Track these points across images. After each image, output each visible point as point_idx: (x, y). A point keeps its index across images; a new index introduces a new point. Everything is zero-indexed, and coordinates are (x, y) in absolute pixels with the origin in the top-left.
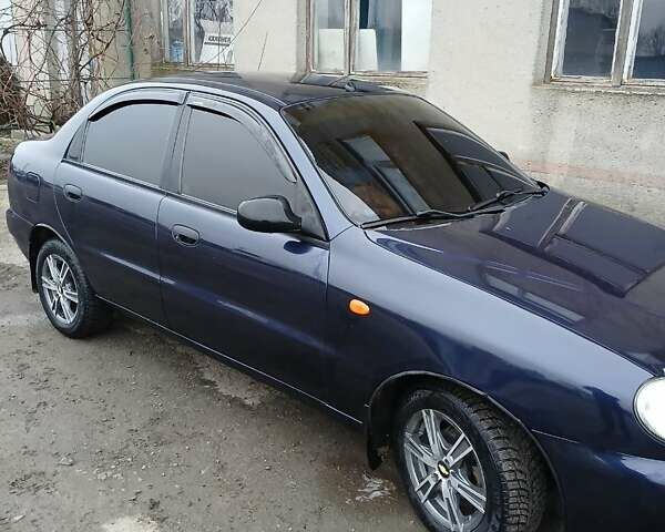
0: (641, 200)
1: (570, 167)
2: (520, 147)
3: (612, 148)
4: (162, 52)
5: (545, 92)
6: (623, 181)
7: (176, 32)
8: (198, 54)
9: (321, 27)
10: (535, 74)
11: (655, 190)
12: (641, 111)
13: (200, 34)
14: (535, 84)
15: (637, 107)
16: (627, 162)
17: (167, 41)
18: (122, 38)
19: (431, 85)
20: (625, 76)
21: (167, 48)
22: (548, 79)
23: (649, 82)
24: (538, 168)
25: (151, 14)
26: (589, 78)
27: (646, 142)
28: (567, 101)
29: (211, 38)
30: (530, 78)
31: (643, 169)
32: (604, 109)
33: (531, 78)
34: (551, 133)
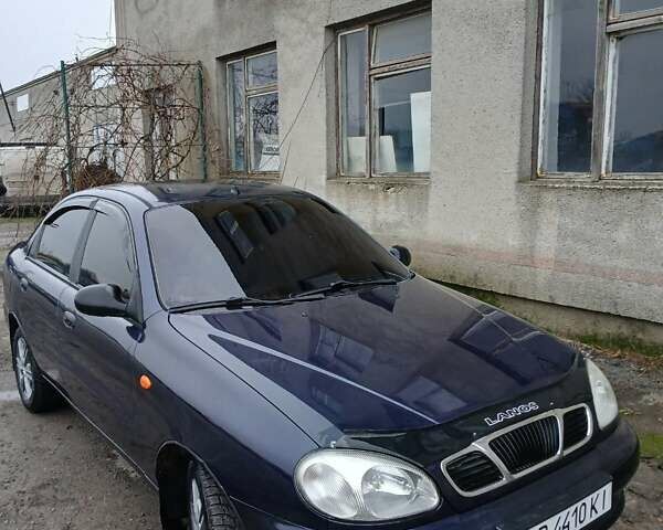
0: (622, 295)
1: (555, 261)
2: (511, 243)
3: (592, 242)
4: (229, 163)
5: (529, 189)
6: (604, 276)
7: (240, 142)
8: (258, 161)
10: (520, 172)
11: (635, 285)
12: (615, 205)
13: (259, 145)
14: (520, 182)
15: (611, 201)
16: (607, 257)
17: (233, 151)
18: (196, 153)
19: (433, 185)
20: (603, 172)
21: (233, 160)
22: (534, 177)
23: (625, 176)
24: (528, 262)
25: (219, 131)
26: (571, 174)
27: (622, 235)
28: (549, 197)
29: (268, 149)
30: (515, 176)
31: (622, 263)
32: (580, 203)
34: (538, 228)
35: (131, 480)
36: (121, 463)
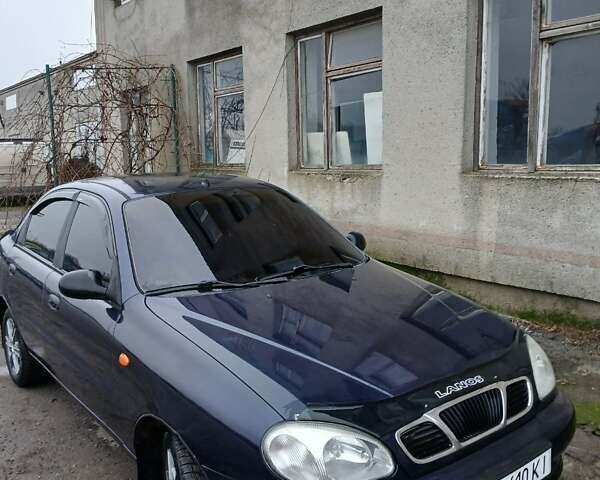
0: (557, 275)
1: (496, 244)
2: (456, 228)
3: (529, 227)
4: (199, 157)
5: (471, 179)
6: (540, 258)
7: (210, 137)
8: (226, 154)
9: (308, 131)
11: (569, 265)
12: (549, 194)
13: (226, 140)
14: (463, 172)
15: (545, 190)
16: (543, 240)
17: (203, 146)
18: (170, 147)
19: (385, 176)
20: (538, 163)
21: (204, 154)
22: (476, 168)
23: (558, 167)
24: (472, 245)
25: (190, 127)
27: (557, 221)
28: (490, 187)
29: (235, 144)
31: (556, 246)
32: (518, 193)
33: (459, 167)
34: (479, 215)
35: (111, 448)
36: (101, 433)
